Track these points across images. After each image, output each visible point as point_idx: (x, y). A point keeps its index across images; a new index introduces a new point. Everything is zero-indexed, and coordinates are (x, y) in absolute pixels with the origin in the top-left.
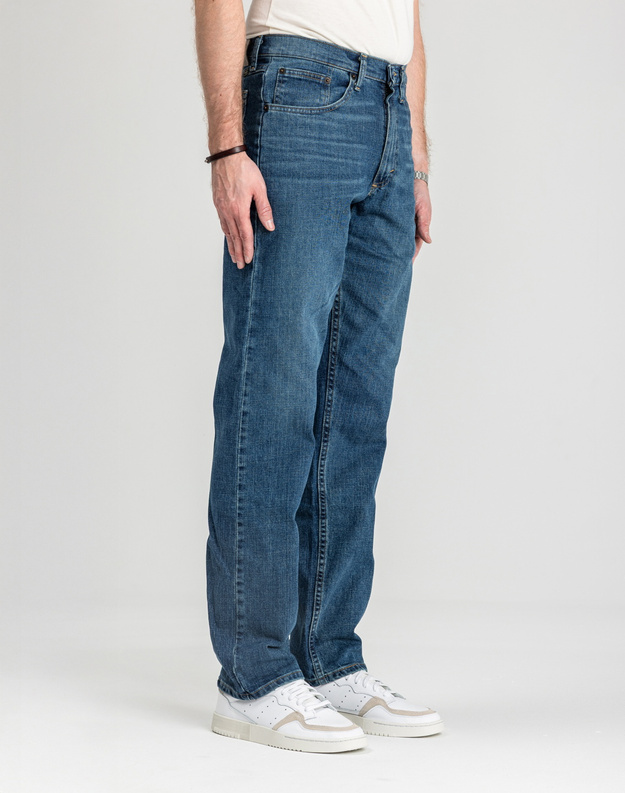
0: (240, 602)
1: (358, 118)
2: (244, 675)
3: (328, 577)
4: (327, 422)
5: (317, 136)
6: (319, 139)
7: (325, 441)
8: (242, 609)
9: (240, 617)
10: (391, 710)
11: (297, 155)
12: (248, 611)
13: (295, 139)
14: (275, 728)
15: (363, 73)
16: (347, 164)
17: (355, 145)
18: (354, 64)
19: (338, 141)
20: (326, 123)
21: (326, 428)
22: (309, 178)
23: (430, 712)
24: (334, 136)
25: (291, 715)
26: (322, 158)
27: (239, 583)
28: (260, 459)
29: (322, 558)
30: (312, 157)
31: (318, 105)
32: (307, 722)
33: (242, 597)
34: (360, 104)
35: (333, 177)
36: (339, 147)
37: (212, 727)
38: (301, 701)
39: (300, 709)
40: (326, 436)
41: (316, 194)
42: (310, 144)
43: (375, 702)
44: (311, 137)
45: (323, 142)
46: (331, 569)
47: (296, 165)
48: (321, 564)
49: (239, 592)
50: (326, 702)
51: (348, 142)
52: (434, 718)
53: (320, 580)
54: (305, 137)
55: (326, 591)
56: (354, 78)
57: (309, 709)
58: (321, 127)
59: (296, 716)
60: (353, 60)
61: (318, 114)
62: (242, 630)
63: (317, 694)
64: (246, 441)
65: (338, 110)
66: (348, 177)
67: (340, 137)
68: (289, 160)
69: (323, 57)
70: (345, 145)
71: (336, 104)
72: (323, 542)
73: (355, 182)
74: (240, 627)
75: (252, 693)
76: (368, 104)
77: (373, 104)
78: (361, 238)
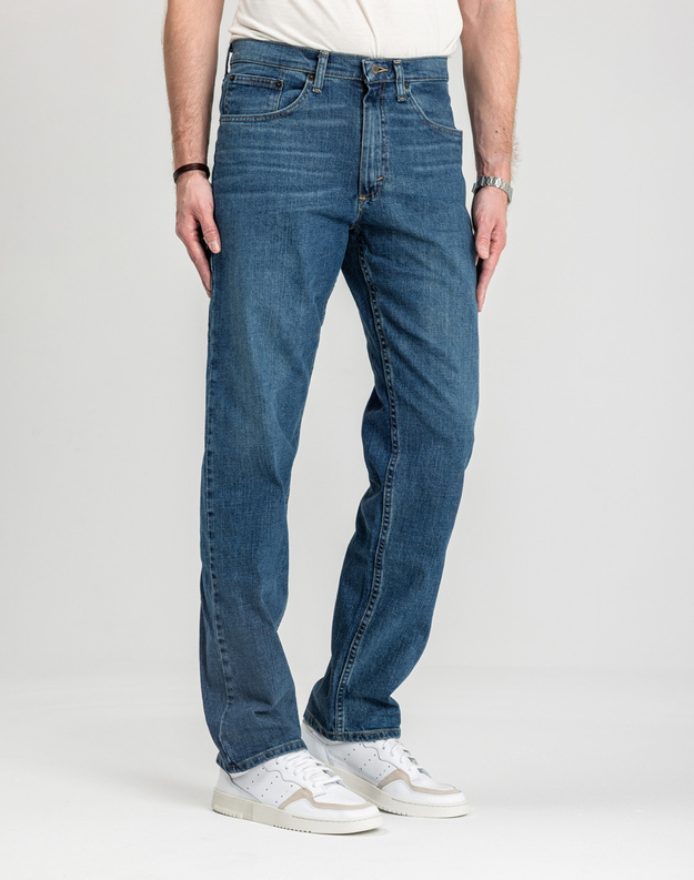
0: (225, 662)
1: (319, 123)
2: (231, 743)
3: (369, 632)
4: (392, 465)
5: (263, 145)
6: (265, 148)
7: (389, 487)
8: (228, 670)
9: (228, 679)
10: (413, 788)
11: (240, 167)
12: (234, 672)
13: (237, 151)
14: (282, 807)
15: (321, 72)
16: (299, 175)
17: (312, 154)
18: (312, 63)
19: (290, 149)
20: (275, 131)
21: (390, 471)
22: (251, 191)
23: (456, 791)
24: (285, 144)
25: (297, 792)
26: (267, 169)
27: (220, 641)
28: (227, 504)
29: (370, 609)
30: (254, 168)
31: (266, 111)
32: (316, 800)
33: (227, 657)
34: (322, 107)
35: (278, 188)
36: (291, 156)
37: (213, 806)
38: (307, 777)
39: (307, 784)
40: (390, 480)
41: (260, 208)
42: (253, 155)
43: (398, 775)
44: (254, 147)
45: (269, 152)
46: (374, 625)
47: (239, 178)
48: (367, 616)
49: (223, 651)
50: (336, 778)
51: (303, 150)
52: (458, 798)
53: (360, 633)
54: (248, 147)
55: (364, 646)
56: (310, 79)
57: (316, 784)
58: (267, 136)
59: (303, 793)
60: (311, 59)
61: (264, 121)
62: (232, 694)
63: (326, 769)
64: (213, 484)
65: (290, 114)
66: (299, 189)
67: (293, 145)
68: (233, 174)
69: (274, 60)
70: (299, 153)
71: (287, 109)
72: (375, 592)
73: (312, 194)
74: (230, 690)
75: (239, 764)
76: (334, 106)
77: (343, 105)
78: (384, 256)
